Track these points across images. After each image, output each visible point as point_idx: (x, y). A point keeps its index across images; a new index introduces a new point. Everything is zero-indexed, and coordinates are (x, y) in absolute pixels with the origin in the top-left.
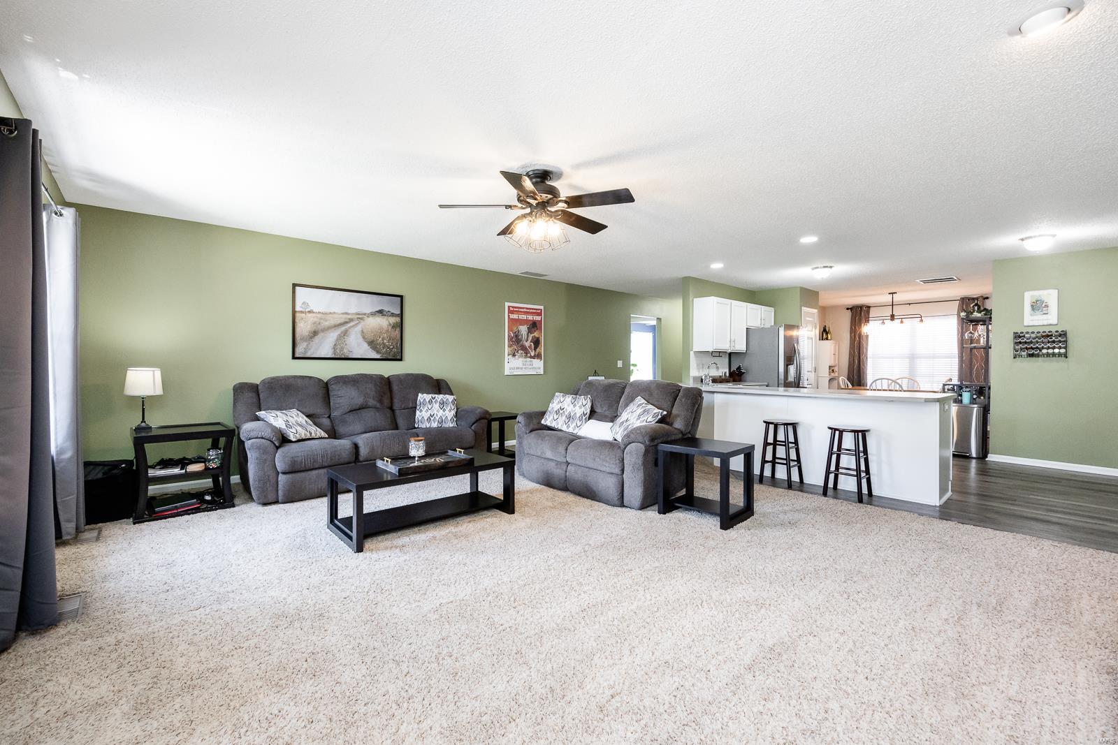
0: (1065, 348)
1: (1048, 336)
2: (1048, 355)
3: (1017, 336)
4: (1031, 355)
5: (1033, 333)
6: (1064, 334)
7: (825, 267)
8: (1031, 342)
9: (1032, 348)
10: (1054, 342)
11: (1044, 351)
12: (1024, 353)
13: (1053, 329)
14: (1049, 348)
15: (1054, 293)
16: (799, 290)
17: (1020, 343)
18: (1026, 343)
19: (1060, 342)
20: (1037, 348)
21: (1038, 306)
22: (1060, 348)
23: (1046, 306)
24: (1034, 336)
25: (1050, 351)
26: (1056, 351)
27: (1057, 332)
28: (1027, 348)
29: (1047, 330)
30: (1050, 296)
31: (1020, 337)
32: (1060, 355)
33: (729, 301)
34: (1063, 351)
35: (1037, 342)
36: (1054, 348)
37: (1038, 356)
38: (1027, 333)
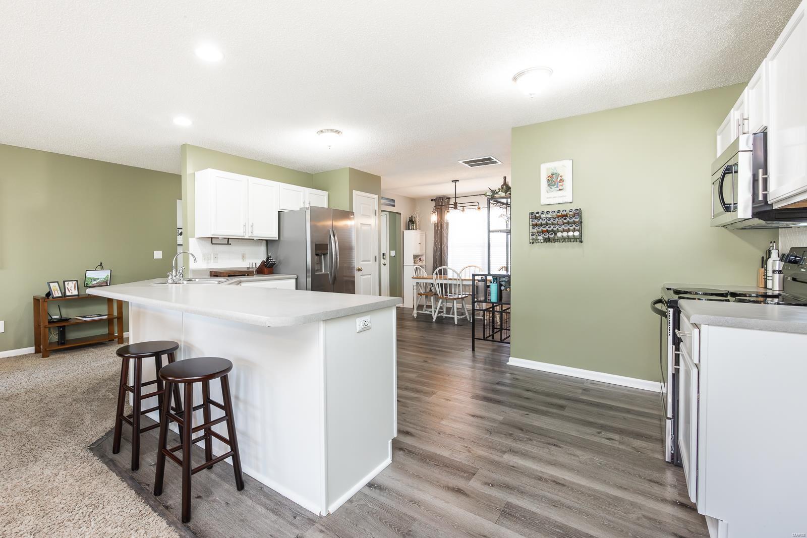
0: (580, 231)
1: (562, 216)
2: (564, 240)
3: (534, 217)
4: (548, 240)
5: (548, 212)
6: (578, 213)
7: (332, 131)
8: (547, 224)
9: (547, 231)
10: (568, 223)
11: (559, 234)
12: (540, 238)
13: (568, 208)
14: (564, 231)
15: (568, 164)
16: (348, 171)
17: (536, 225)
18: (542, 225)
19: (574, 223)
20: (553, 231)
21: (554, 181)
22: (574, 230)
23: (562, 180)
24: (549, 216)
25: (565, 234)
26: (571, 234)
27: (571, 210)
28: (543, 232)
29: (561, 208)
30: (564, 168)
31: (536, 218)
32: (575, 239)
33: (244, 178)
34: (577, 234)
35: (553, 224)
36: (568, 231)
37: (554, 240)
38: (543, 213)
